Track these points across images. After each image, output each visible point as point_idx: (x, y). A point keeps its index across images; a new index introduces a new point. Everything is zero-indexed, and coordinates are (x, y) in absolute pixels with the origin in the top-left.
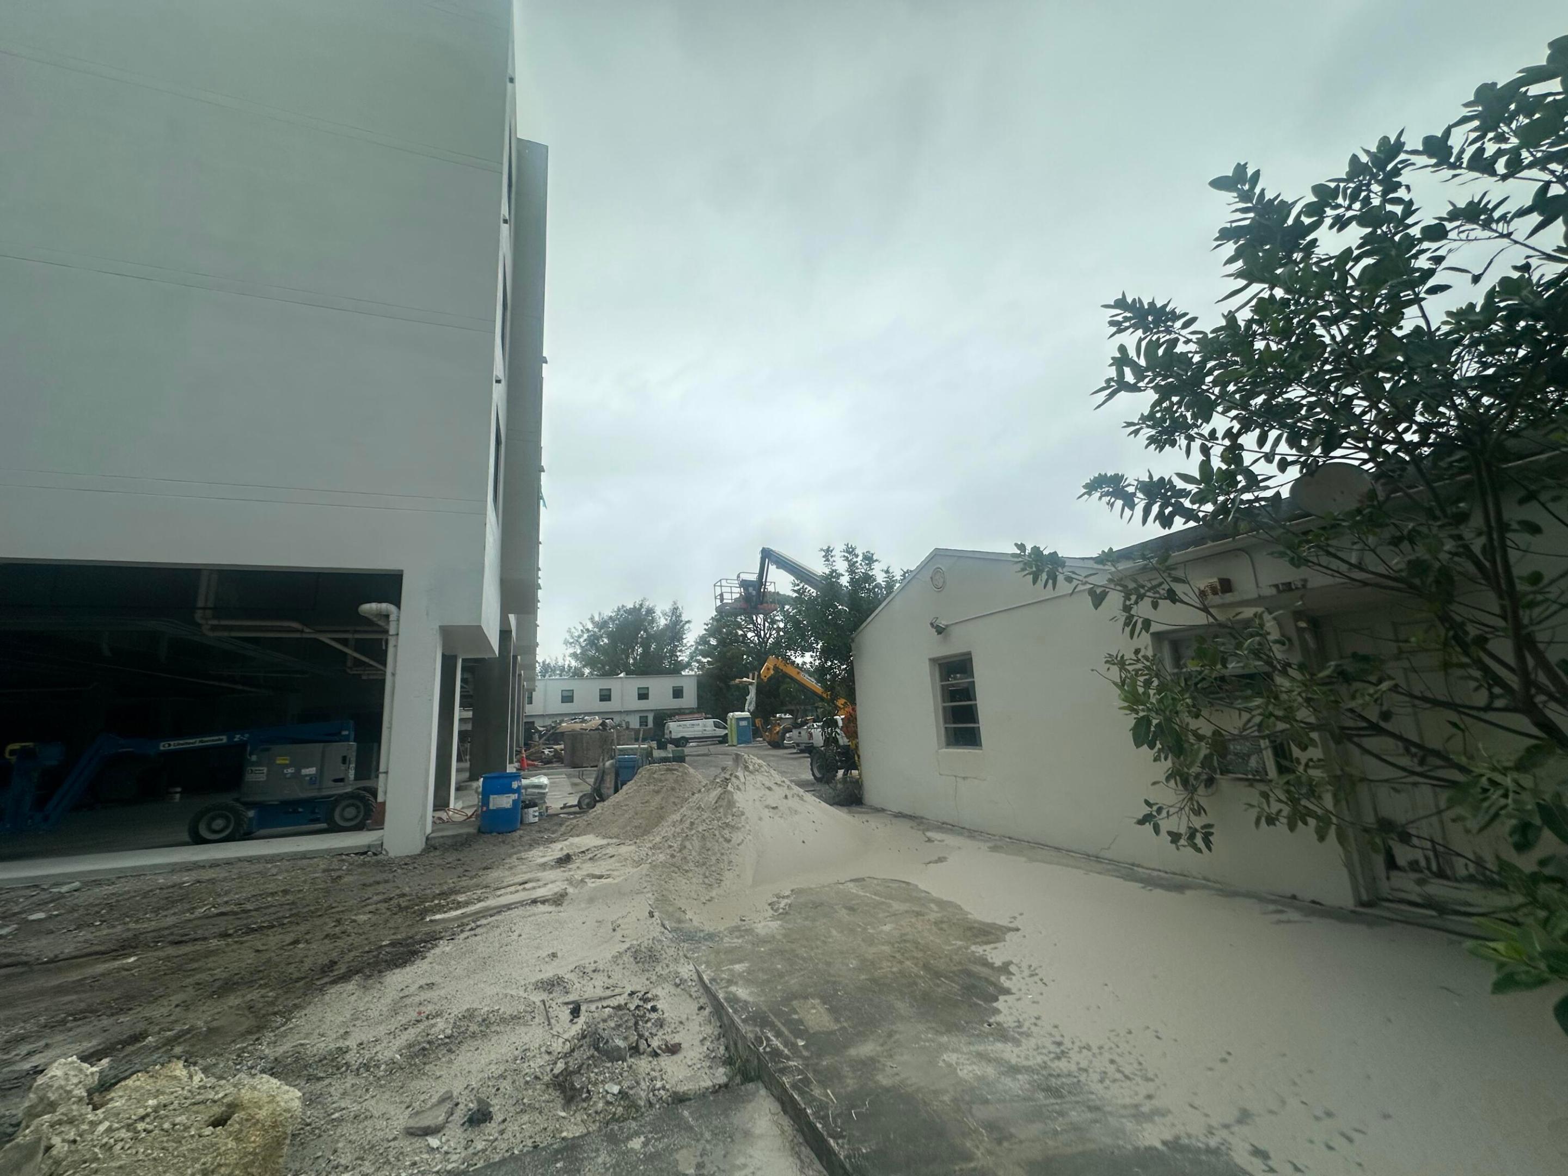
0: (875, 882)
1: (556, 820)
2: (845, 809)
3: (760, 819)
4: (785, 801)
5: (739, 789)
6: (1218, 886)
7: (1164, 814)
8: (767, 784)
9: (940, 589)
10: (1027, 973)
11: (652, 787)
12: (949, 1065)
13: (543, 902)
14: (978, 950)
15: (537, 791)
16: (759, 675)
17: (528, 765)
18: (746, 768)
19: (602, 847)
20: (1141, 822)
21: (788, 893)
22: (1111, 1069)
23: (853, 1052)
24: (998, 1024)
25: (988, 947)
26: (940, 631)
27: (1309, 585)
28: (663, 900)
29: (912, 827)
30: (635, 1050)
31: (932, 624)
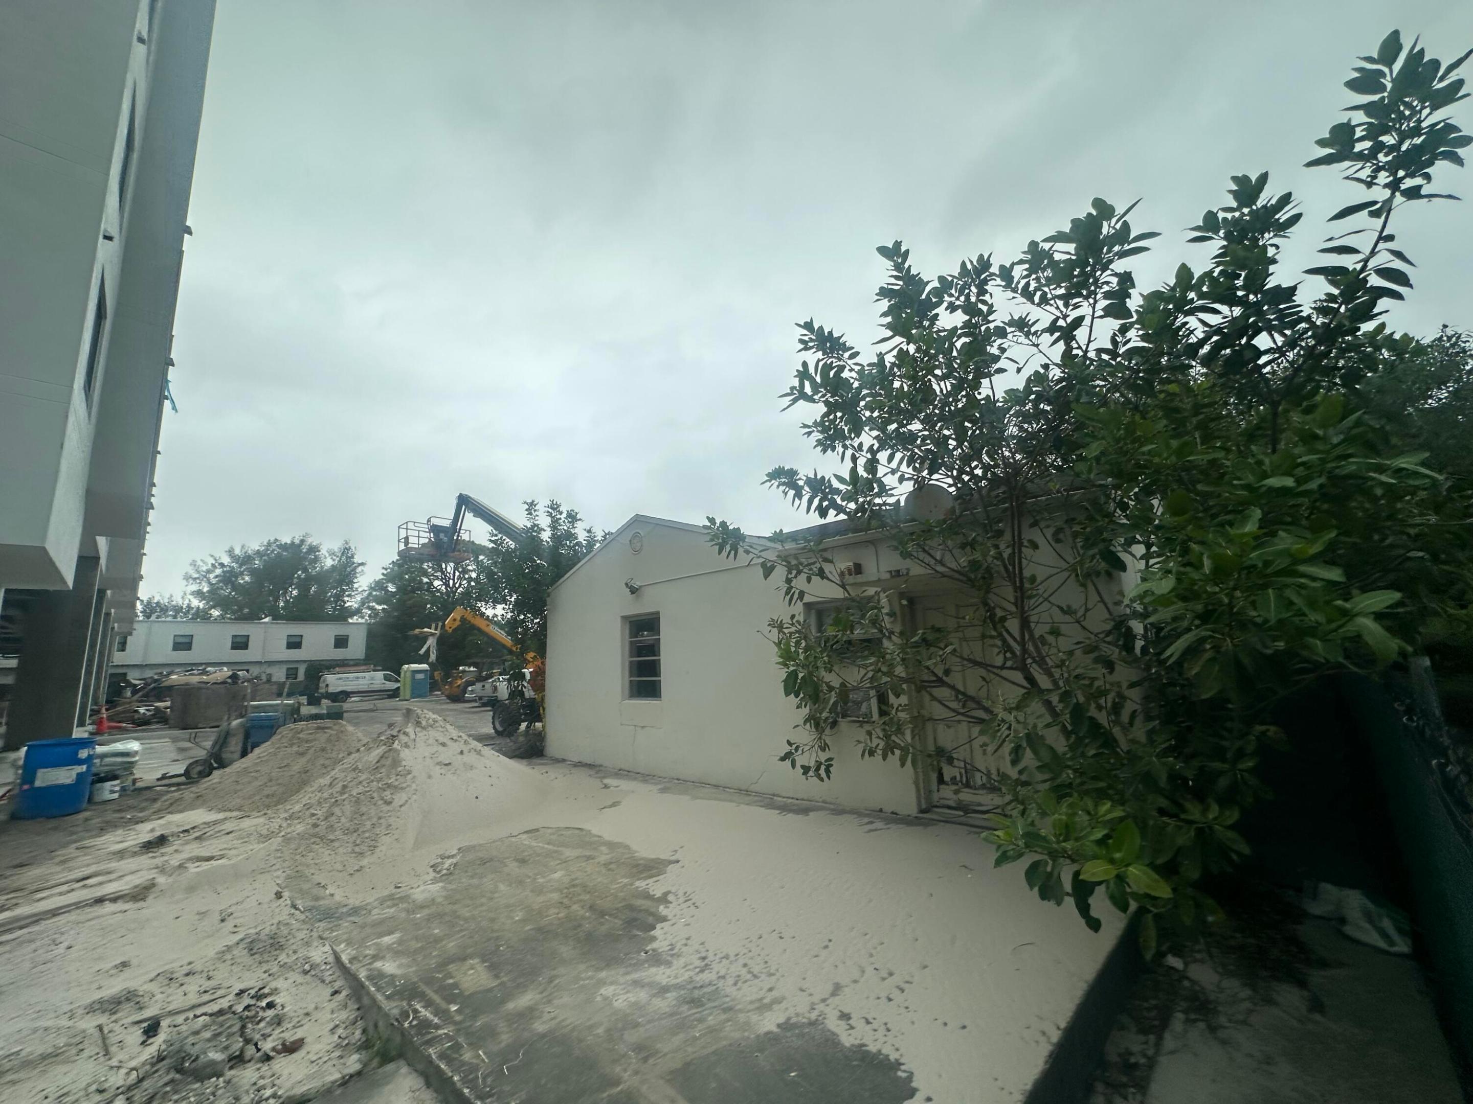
0: (550, 831)
1: (148, 794)
2: (525, 762)
3: (430, 777)
4: (460, 757)
5: (406, 746)
6: (832, 807)
7: (800, 752)
8: (442, 739)
9: (637, 552)
10: (682, 900)
11: (295, 748)
12: (606, 998)
13: (114, 900)
14: (641, 884)
15: (119, 759)
16: (444, 625)
17: (110, 728)
18: (418, 723)
19: (215, 823)
20: (783, 759)
21: (455, 852)
22: (744, 971)
23: (510, 1006)
24: (654, 950)
25: (650, 881)
26: (634, 591)
27: (911, 573)
28: (297, 876)
29: (590, 775)
30: (238, 1060)
31: (627, 584)
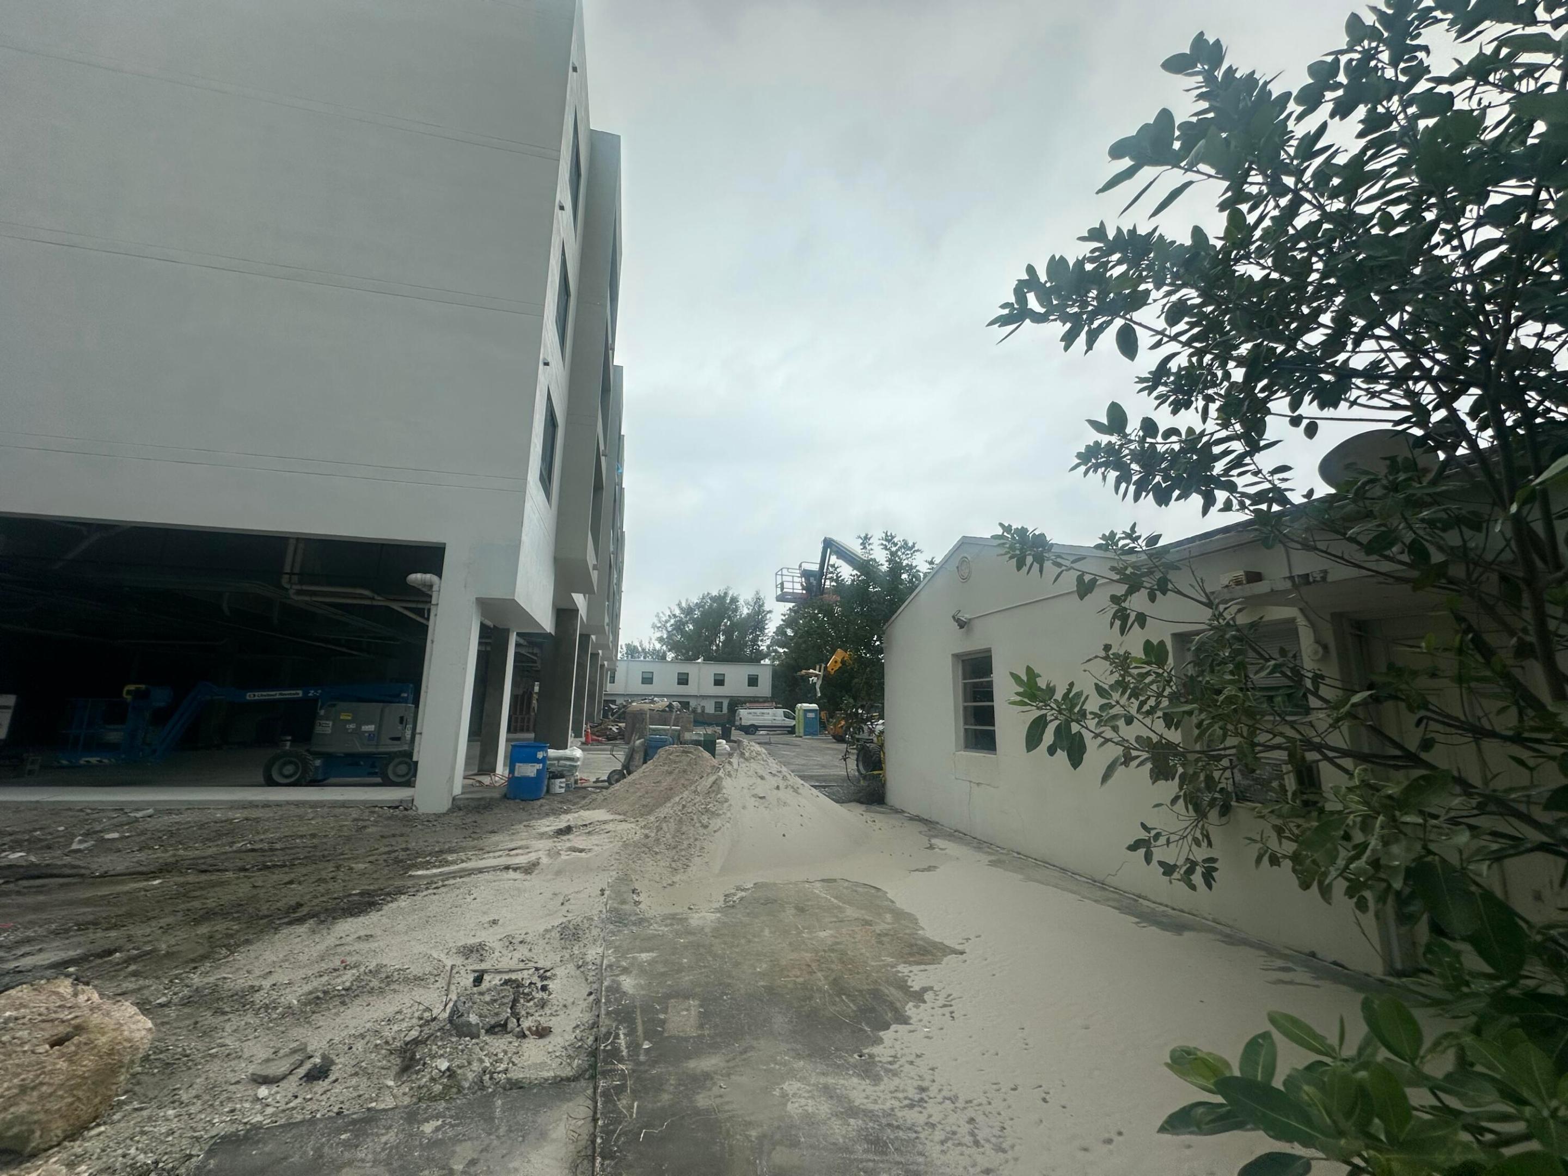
0: (846, 884)
1: (582, 793)
3: (744, 808)
4: (776, 791)
5: (730, 775)
6: (1228, 931)
7: (1162, 840)
8: (761, 772)
9: (965, 579)
10: (941, 1002)
11: (666, 768)
12: (784, 1095)
13: (515, 870)
14: (903, 969)
15: (568, 763)
16: (826, 668)
17: (593, 740)
18: (742, 755)
19: (605, 822)
20: (1133, 847)
21: (750, 885)
22: (965, 1129)
23: (692, 1064)
24: (871, 1056)
25: (915, 968)
26: (962, 624)
27: (1330, 578)
28: (624, 879)
29: (920, 832)
30: (497, 1029)
31: (954, 617)
